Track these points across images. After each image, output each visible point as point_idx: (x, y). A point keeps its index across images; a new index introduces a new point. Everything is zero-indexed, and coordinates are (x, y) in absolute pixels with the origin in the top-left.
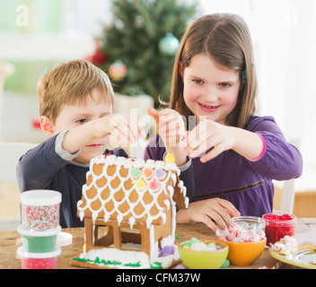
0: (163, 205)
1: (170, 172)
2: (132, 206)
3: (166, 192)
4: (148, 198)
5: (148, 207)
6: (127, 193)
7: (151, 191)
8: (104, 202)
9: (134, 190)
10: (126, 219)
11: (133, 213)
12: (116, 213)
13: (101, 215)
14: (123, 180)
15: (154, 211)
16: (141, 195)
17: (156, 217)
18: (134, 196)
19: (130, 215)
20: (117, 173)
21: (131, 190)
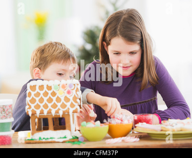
0: (76, 102)
1: (76, 85)
2: (59, 105)
3: (76, 96)
4: (67, 99)
5: (68, 104)
6: (54, 99)
7: (68, 96)
8: (41, 105)
9: (58, 97)
10: (57, 112)
11: (60, 108)
12: (50, 110)
13: (42, 112)
14: (50, 92)
15: (72, 105)
16: (62, 99)
17: (74, 109)
18: (58, 100)
19: (59, 109)
20: (45, 89)
21: (56, 96)
